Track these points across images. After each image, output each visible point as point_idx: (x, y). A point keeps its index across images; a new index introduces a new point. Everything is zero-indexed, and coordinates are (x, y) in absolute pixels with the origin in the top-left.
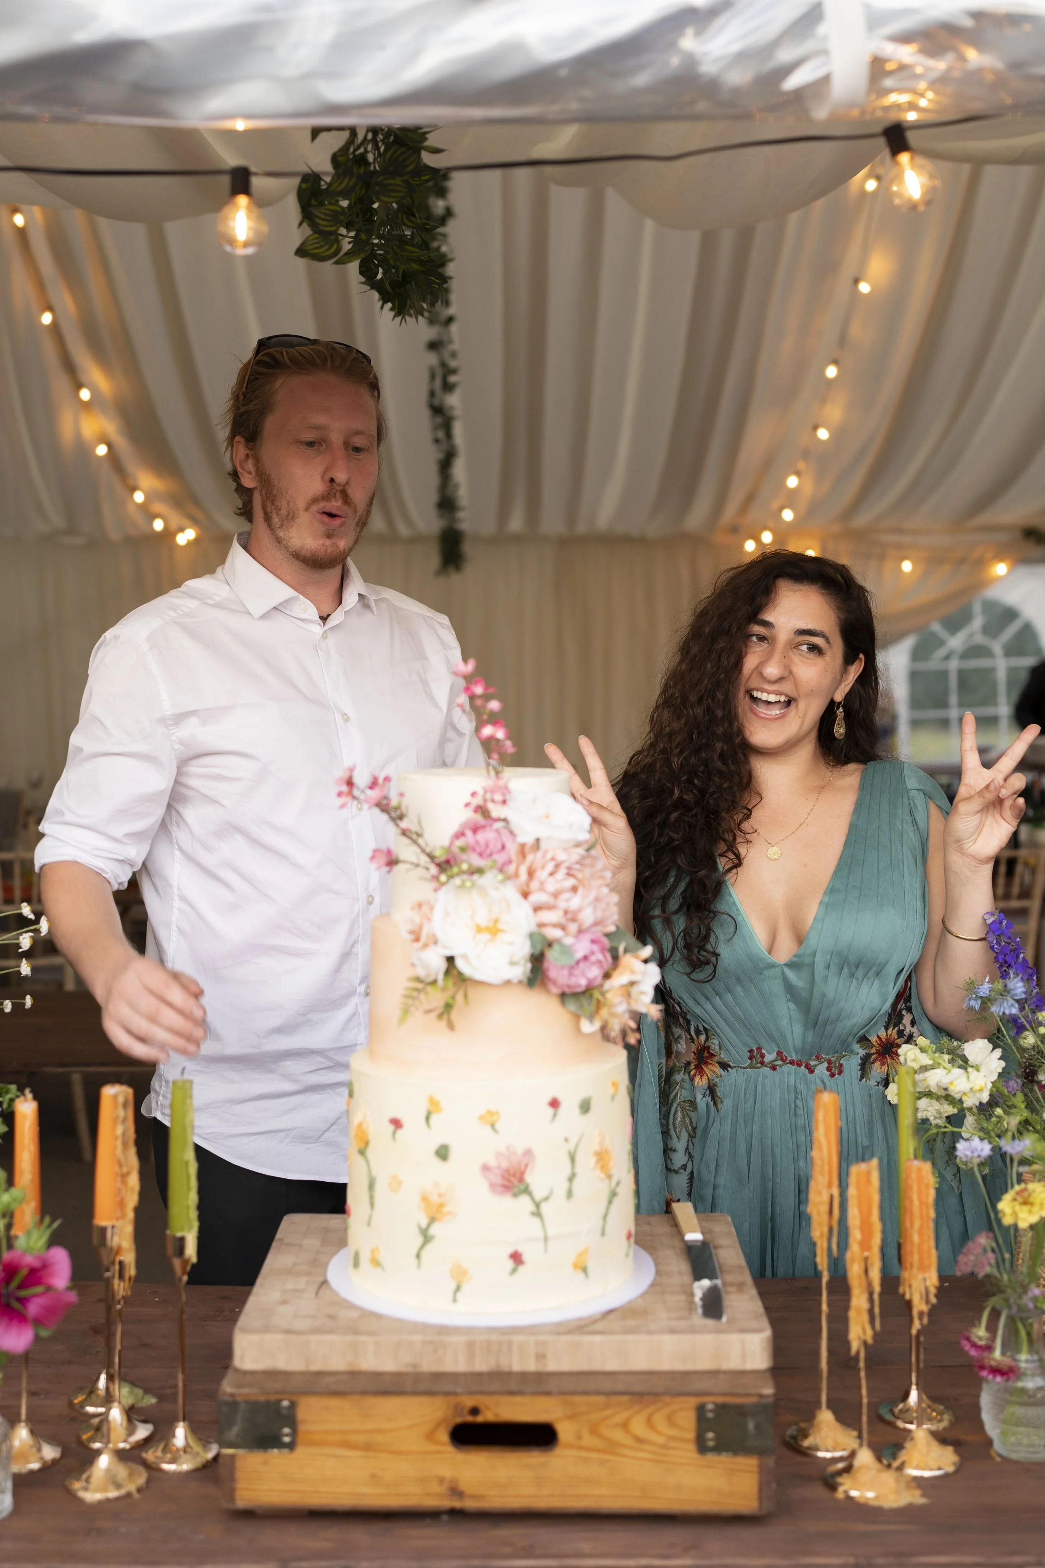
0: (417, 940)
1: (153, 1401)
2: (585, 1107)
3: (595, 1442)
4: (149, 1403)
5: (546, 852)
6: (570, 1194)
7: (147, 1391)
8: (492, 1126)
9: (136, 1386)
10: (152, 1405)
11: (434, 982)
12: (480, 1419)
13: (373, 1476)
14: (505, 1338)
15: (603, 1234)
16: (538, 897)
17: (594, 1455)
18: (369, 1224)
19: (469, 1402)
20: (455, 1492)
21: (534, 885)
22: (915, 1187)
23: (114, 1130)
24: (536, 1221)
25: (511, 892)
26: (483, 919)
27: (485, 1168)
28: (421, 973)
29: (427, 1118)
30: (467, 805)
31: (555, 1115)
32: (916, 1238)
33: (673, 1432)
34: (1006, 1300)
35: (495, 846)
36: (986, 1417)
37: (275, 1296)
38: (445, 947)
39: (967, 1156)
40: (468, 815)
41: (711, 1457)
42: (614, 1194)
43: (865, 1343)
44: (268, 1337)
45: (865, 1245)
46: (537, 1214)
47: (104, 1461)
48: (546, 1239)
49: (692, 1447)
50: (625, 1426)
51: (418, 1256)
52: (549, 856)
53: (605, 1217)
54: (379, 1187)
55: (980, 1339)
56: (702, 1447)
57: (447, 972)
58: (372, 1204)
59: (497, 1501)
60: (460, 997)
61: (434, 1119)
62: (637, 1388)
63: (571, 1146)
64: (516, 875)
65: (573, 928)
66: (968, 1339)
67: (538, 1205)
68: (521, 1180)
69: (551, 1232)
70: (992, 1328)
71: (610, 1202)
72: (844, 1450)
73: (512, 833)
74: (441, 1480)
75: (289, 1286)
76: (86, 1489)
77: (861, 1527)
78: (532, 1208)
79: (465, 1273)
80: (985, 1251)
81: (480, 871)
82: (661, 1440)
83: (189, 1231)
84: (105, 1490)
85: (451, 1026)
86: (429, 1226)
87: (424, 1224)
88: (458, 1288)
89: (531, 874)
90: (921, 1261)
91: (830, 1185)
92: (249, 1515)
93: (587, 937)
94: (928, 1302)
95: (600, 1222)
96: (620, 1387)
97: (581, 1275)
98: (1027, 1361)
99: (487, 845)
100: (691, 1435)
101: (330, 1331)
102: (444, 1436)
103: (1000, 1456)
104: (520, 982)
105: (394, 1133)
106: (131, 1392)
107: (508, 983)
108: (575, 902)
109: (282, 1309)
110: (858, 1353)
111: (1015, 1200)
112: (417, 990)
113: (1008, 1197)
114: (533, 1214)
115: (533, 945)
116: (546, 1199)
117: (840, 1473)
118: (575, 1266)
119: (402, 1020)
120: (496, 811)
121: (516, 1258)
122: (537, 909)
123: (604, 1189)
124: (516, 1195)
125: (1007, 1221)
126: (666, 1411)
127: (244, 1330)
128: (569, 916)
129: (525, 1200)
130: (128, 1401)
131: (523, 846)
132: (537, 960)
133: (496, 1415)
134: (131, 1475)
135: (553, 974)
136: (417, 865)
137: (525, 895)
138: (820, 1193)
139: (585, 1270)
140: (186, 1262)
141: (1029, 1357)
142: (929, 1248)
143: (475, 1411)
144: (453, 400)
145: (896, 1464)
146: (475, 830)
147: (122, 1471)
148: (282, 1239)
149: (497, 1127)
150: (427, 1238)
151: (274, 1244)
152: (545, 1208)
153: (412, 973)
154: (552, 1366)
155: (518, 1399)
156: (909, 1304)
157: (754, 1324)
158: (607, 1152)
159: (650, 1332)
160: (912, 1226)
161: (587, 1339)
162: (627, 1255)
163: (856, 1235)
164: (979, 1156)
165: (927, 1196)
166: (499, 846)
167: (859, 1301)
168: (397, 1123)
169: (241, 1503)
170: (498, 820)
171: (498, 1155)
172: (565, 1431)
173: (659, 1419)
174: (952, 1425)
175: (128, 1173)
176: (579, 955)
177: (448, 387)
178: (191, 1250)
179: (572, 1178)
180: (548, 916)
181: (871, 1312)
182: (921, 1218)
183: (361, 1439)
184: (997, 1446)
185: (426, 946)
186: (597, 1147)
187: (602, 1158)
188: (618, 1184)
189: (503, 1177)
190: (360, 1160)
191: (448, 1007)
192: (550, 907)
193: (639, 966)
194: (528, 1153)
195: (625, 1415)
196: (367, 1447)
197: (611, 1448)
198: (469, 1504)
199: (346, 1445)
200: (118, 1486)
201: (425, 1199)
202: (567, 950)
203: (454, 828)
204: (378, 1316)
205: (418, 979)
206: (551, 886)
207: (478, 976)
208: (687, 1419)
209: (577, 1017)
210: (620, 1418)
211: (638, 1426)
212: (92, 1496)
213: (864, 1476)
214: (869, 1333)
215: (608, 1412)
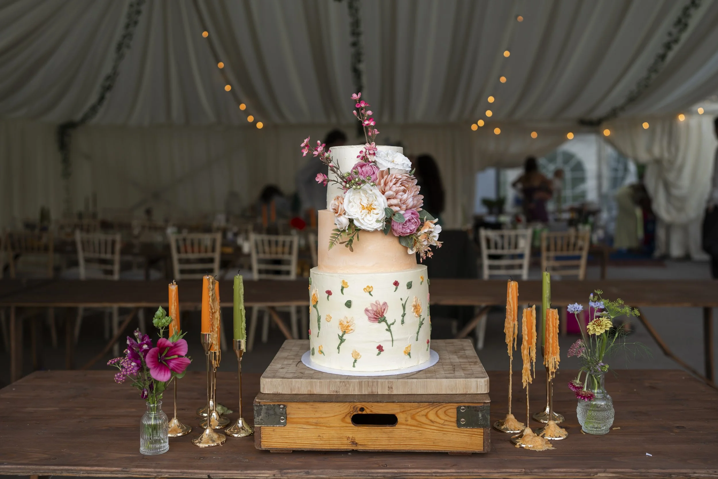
0: (337, 213)
1: (231, 412)
2: (409, 286)
3: (414, 422)
4: (229, 413)
5: (392, 175)
6: (403, 322)
7: (229, 409)
8: (370, 292)
9: (224, 406)
10: (231, 413)
11: (344, 231)
12: (364, 413)
13: (319, 436)
14: (375, 380)
15: (417, 340)
16: (389, 193)
17: (413, 428)
18: (318, 336)
19: (359, 405)
20: (354, 443)
21: (387, 188)
22: (551, 320)
23: (209, 294)
24: (388, 333)
25: (377, 191)
26: (365, 202)
27: (367, 310)
28: (338, 227)
29: (342, 290)
30: (358, 157)
31: (396, 289)
32: (551, 341)
33: (447, 418)
34: (589, 368)
35: (370, 172)
36: (579, 417)
37: (279, 366)
38: (348, 215)
39: (572, 311)
40: (359, 161)
41: (463, 429)
42: (421, 324)
43: (529, 383)
44: (274, 380)
45: (530, 342)
46: (389, 330)
47: (208, 431)
48: (393, 341)
49: (455, 424)
50: (426, 415)
51: (338, 348)
52: (394, 177)
53: (418, 333)
54: (322, 320)
55: (577, 384)
56: (459, 424)
57: (349, 226)
58: (319, 328)
59: (371, 447)
60: (355, 238)
61: (345, 290)
62: (432, 400)
63: (404, 303)
64: (379, 184)
65: (404, 207)
66: (572, 384)
67: (389, 326)
68: (382, 316)
69: (394, 338)
70: (582, 380)
71: (420, 327)
72: (519, 430)
73: (378, 168)
74: (348, 438)
75: (285, 363)
76: (200, 442)
77: (527, 458)
78: (387, 328)
79: (358, 354)
80: (580, 347)
81: (364, 182)
82: (442, 422)
83: (242, 339)
84: (208, 443)
85: (352, 250)
86: (343, 335)
87: (341, 335)
88: (355, 361)
89: (386, 184)
90: (553, 351)
91: (514, 320)
92: (267, 452)
93: (410, 212)
94: (555, 368)
95: (416, 335)
96: (424, 400)
97: (408, 356)
98: (597, 393)
99: (367, 173)
100: (455, 420)
101: (301, 378)
102: (349, 420)
103: (585, 432)
104: (381, 230)
105: (328, 297)
106: (222, 408)
107: (376, 231)
108: (405, 196)
109: (281, 370)
110: (526, 387)
111: (594, 324)
112: (337, 234)
113: (591, 323)
114: (387, 330)
115: (386, 214)
116: (393, 324)
117: (517, 438)
118: (405, 352)
119: (330, 247)
120: (371, 158)
121: (380, 348)
122: (388, 199)
123: (417, 321)
124: (380, 322)
125: (591, 333)
126: (444, 409)
127: (264, 377)
128: (402, 202)
129: (384, 324)
130: (221, 412)
131: (383, 171)
132: (388, 221)
133: (371, 411)
134: (219, 437)
135: (395, 227)
136: (337, 182)
137: (383, 193)
138: (509, 323)
139: (409, 354)
140: (241, 351)
141: (598, 391)
142: (556, 345)
143: (362, 409)
144: (362, 67)
145: (541, 435)
146: (362, 166)
147: (215, 436)
148: (284, 348)
149: (372, 293)
150: (342, 340)
151: (280, 349)
152: (392, 327)
153: (335, 227)
154: (395, 392)
155: (381, 404)
156: (547, 369)
157: (482, 375)
158: (419, 305)
159: (437, 378)
160: (549, 336)
161: (410, 381)
162: (427, 350)
163: (525, 338)
164: (577, 311)
165: (556, 323)
166: (372, 173)
167: (527, 366)
168: (329, 293)
169: (263, 448)
170: (372, 162)
171: (372, 305)
172: (401, 418)
173: (441, 413)
174: (564, 422)
175: (215, 312)
176: (407, 219)
177: (359, 61)
178: (243, 347)
179: (404, 315)
180: (393, 201)
181: (531, 371)
182: (553, 332)
183: (314, 421)
184: (584, 429)
185: (340, 215)
186: (414, 303)
187: (416, 307)
188: (423, 319)
189: (374, 314)
190: (314, 309)
191: (351, 241)
192: (394, 198)
193: (432, 226)
194: (385, 304)
195: (426, 411)
196: (316, 424)
197: (420, 425)
198: (360, 448)
199: (308, 423)
200: (213, 441)
201: (341, 324)
202: (402, 216)
203: (353, 166)
204: (322, 373)
205: (338, 230)
206: (395, 188)
207: (363, 227)
208: (453, 413)
209: (406, 248)
210: (424, 413)
211: (432, 416)
212: (201, 445)
213: (527, 439)
214: (531, 379)
215: (419, 410)
